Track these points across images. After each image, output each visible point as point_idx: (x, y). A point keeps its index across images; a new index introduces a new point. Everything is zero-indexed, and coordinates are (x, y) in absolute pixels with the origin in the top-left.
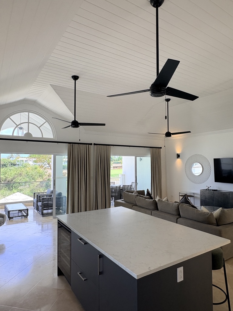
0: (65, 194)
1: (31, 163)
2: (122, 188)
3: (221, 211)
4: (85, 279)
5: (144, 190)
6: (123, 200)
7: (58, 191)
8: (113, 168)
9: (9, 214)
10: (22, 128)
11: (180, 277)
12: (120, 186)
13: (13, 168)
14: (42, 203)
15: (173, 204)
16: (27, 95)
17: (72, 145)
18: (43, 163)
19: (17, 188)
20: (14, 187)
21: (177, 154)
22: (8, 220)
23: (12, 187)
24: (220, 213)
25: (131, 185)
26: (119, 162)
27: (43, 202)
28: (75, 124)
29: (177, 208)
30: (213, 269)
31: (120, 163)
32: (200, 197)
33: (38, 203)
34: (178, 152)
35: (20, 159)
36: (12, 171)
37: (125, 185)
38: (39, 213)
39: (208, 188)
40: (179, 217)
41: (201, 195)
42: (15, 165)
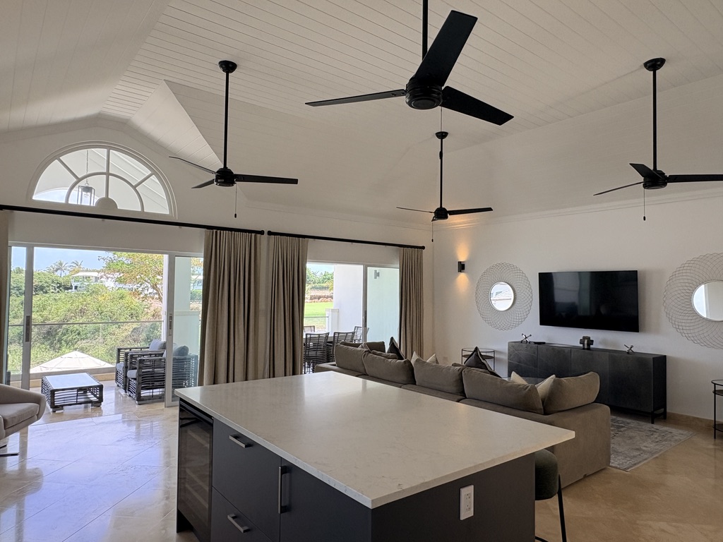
0: (194, 350)
1: (110, 284)
2: (332, 340)
3: (554, 381)
4: (246, 528)
5: (383, 343)
6: (334, 363)
7: (178, 344)
8: (311, 299)
9: (54, 396)
10: (91, 188)
11: (467, 510)
12: (328, 334)
13: (62, 295)
14: (138, 372)
15: (449, 368)
16: (106, 106)
17: (216, 232)
18: (141, 285)
19: (73, 345)
20: (66, 341)
21: (460, 263)
22: (49, 413)
23: (60, 341)
24: (551, 386)
25: (353, 333)
26: (324, 285)
27: (140, 368)
28: (226, 177)
29: (458, 378)
30: (538, 498)
31: (328, 288)
32: (507, 358)
33: (129, 372)
34: (462, 258)
35: (80, 274)
36: (60, 303)
37: (339, 333)
38: (130, 396)
39: (526, 338)
40: (462, 397)
41: (510, 355)
42: (68, 289)
